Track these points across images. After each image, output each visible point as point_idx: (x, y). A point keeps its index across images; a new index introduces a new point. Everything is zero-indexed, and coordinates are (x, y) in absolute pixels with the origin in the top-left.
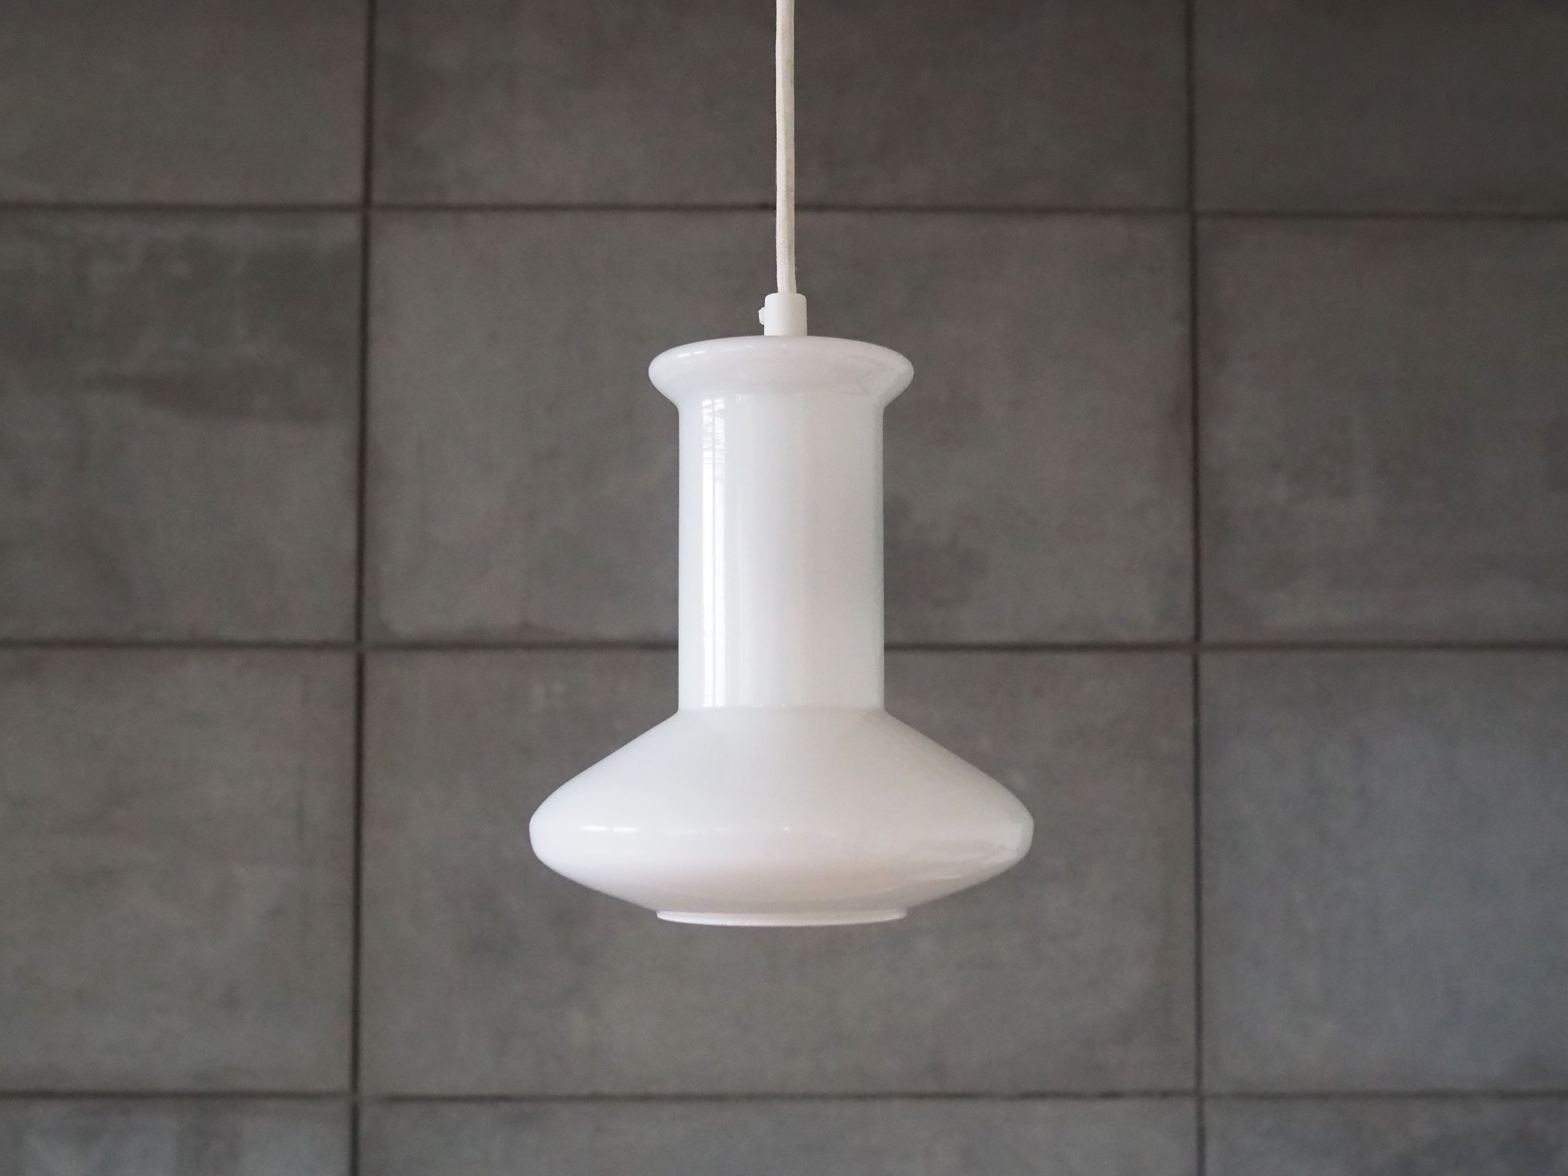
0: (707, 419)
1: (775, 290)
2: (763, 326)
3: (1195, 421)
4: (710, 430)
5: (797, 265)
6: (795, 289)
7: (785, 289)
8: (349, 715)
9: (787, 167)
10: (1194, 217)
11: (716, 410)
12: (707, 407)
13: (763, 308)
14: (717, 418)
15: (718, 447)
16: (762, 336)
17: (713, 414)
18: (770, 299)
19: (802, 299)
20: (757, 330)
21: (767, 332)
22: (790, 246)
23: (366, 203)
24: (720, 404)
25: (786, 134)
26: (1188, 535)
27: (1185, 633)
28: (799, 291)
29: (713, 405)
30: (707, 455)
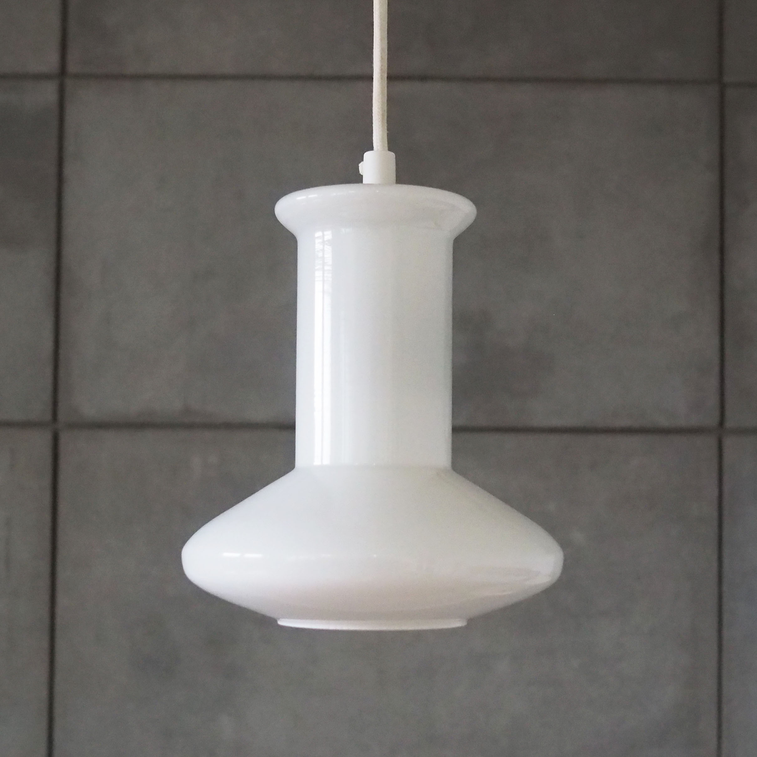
0: (318, 246)
1: (371, 148)
2: (362, 176)
3: (722, 250)
4: (320, 255)
5: (388, 129)
6: (387, 148)
7: (379, 148)
8: (47, 482)
9: (381, 54)
10: (723, 87)
11: (325, 240)
12: (318, 237)
13: (362, 162)
14: (326, 246)
15: (326, 268)
16: (360, 184)
17: (323, 243)
18: (367, 155)
19: (392, 155)
20: (358, 179)
21: (365, 181)
22: (383, 115)
23: (63, 72)
24: (328, 235)
25: (381, 29)
26: (715, 341)
27: (712, 420)
28: (390, 149)
29: (323, 235)
30: (318, 274)
